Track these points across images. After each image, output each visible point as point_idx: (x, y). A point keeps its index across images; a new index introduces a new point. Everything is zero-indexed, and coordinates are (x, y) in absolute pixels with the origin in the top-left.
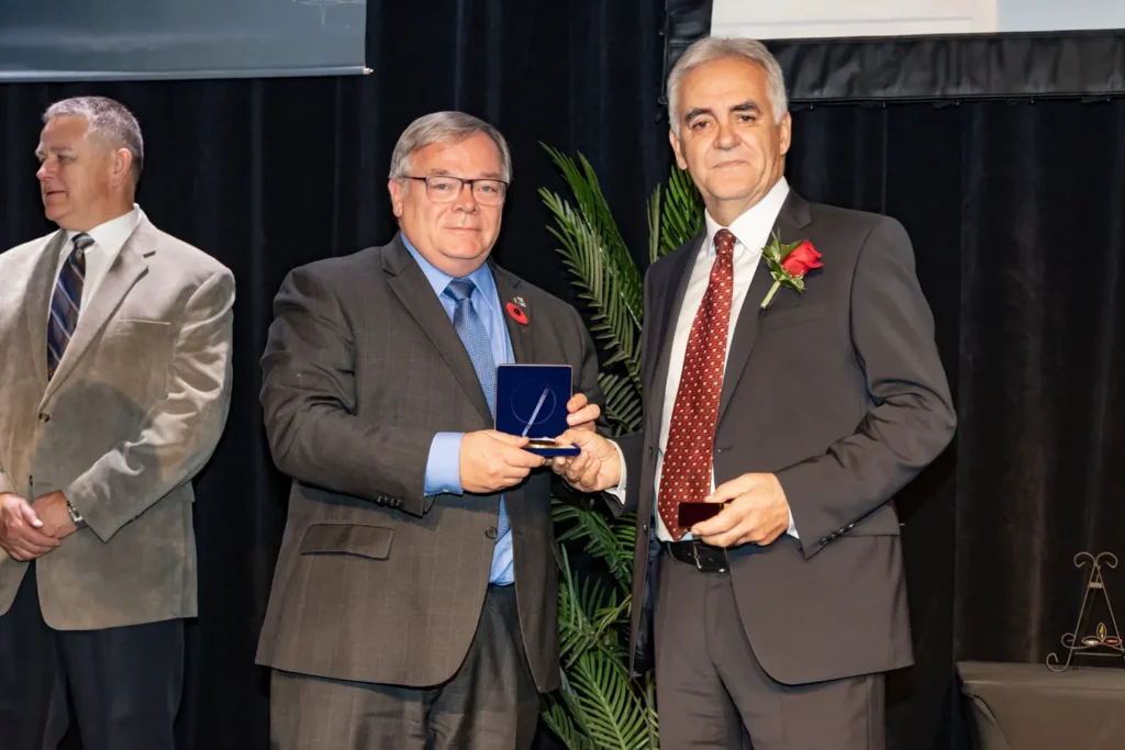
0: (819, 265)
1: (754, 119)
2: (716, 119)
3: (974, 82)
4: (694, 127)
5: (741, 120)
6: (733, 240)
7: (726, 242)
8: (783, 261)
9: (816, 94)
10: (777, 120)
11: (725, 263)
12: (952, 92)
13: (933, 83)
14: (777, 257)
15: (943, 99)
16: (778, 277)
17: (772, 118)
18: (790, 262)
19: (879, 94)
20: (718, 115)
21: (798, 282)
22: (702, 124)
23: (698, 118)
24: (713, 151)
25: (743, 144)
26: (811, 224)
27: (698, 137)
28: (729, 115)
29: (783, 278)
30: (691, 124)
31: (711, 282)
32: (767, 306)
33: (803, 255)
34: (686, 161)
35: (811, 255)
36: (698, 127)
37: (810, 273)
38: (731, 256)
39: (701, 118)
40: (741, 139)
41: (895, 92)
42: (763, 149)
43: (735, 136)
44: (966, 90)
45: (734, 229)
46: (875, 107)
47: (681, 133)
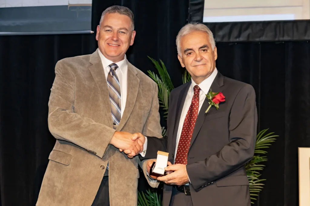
0: (224, 100)
1: (206, 50)
2: (194, 51)
3: (288, 36)
4: (187, 54)
5: (202, 51)
6: (200, 89)
7: (197, 90)
8: (212, 99)
9: (238, 40)
10: (213, 50)
11: (196, 97)
12: (281, 39)
13: (275, 36)
14: (211, 98)
15: (279, 41)
16: (211, 104)
17: (212, 49)
18: (214, 100)
19: (257, 40)
20: (195, 50)
21: (217, 106)
22: (190, 53)
23: (189, 52)
24: (194, 61)
25: (204, 59)
26: (223, 86)
27: (188, 58)
28: (199, 50)
29: (212, 104)
30: (186, 53)
31: (192, 103)
32: (207, 113)
33: (218, 97)
34: (184, 65)
35: (221, 97)
36: (189, 54)
37: (221, 103)
38: (199, 94)
39: (190, 51)
40: (203, 57)
41: (263, 39)
42: (210, 60)
43: (201, 56)
44: (286, 38)
45: (200, 86)
46: (256, 43)
47: (182, 56)
